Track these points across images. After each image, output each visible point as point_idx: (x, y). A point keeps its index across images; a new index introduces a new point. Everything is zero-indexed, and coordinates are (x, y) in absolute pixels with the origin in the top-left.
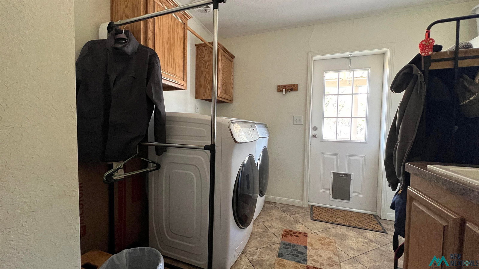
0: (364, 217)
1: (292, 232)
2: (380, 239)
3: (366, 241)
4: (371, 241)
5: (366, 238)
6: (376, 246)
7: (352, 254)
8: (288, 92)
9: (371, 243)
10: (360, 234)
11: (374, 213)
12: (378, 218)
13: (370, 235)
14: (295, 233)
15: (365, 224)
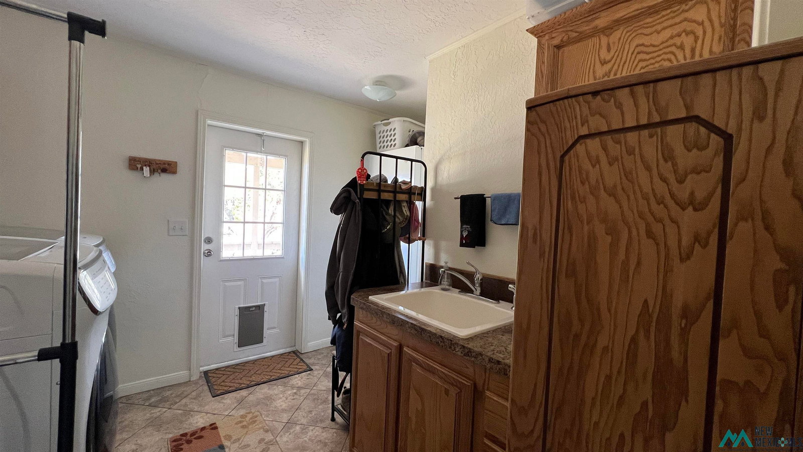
0: (284, 359)
1: (189, 435)
2: (307, 380)
3: (295, 391)
4: (299, 388)
5: (293, 387)
6: (306, 392)
7: (285, 417)
8: (156, 174)
9: (301, 391)
10: (285, 385)
11: (293, 349)
12: (298, 354)
13: (297, 380)
14: (195, 435)
15: (287, 369)
